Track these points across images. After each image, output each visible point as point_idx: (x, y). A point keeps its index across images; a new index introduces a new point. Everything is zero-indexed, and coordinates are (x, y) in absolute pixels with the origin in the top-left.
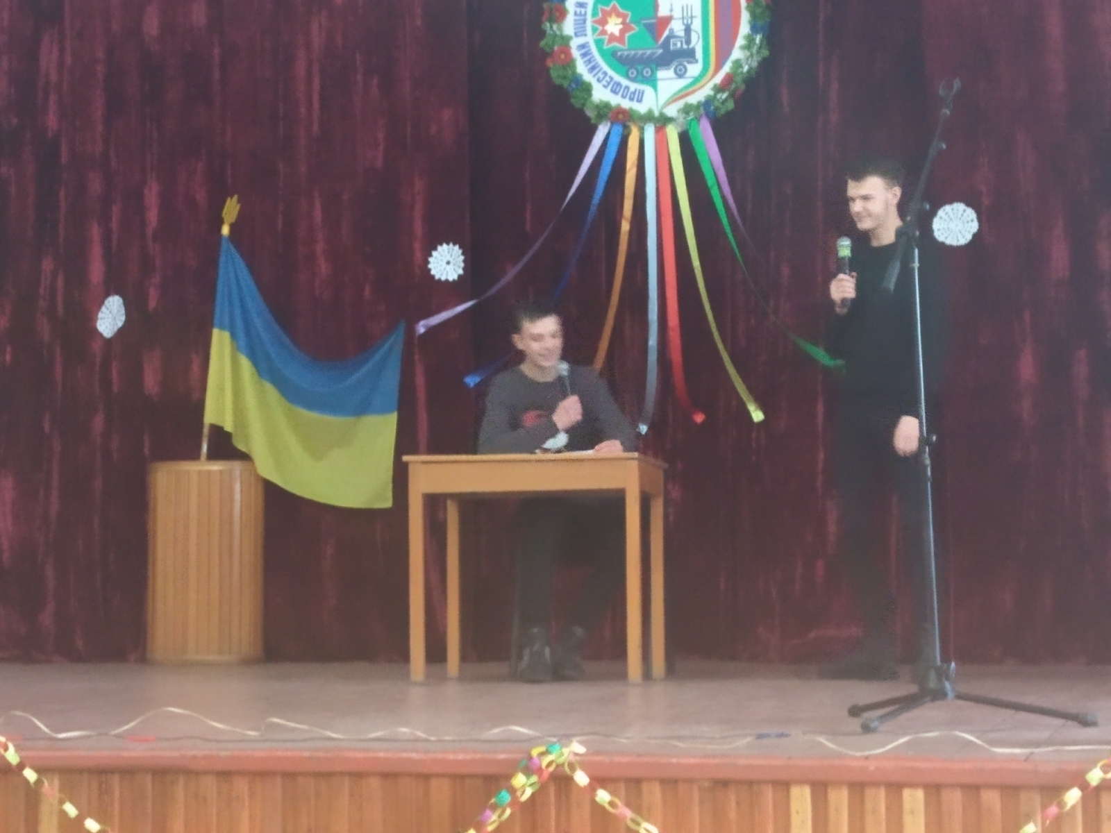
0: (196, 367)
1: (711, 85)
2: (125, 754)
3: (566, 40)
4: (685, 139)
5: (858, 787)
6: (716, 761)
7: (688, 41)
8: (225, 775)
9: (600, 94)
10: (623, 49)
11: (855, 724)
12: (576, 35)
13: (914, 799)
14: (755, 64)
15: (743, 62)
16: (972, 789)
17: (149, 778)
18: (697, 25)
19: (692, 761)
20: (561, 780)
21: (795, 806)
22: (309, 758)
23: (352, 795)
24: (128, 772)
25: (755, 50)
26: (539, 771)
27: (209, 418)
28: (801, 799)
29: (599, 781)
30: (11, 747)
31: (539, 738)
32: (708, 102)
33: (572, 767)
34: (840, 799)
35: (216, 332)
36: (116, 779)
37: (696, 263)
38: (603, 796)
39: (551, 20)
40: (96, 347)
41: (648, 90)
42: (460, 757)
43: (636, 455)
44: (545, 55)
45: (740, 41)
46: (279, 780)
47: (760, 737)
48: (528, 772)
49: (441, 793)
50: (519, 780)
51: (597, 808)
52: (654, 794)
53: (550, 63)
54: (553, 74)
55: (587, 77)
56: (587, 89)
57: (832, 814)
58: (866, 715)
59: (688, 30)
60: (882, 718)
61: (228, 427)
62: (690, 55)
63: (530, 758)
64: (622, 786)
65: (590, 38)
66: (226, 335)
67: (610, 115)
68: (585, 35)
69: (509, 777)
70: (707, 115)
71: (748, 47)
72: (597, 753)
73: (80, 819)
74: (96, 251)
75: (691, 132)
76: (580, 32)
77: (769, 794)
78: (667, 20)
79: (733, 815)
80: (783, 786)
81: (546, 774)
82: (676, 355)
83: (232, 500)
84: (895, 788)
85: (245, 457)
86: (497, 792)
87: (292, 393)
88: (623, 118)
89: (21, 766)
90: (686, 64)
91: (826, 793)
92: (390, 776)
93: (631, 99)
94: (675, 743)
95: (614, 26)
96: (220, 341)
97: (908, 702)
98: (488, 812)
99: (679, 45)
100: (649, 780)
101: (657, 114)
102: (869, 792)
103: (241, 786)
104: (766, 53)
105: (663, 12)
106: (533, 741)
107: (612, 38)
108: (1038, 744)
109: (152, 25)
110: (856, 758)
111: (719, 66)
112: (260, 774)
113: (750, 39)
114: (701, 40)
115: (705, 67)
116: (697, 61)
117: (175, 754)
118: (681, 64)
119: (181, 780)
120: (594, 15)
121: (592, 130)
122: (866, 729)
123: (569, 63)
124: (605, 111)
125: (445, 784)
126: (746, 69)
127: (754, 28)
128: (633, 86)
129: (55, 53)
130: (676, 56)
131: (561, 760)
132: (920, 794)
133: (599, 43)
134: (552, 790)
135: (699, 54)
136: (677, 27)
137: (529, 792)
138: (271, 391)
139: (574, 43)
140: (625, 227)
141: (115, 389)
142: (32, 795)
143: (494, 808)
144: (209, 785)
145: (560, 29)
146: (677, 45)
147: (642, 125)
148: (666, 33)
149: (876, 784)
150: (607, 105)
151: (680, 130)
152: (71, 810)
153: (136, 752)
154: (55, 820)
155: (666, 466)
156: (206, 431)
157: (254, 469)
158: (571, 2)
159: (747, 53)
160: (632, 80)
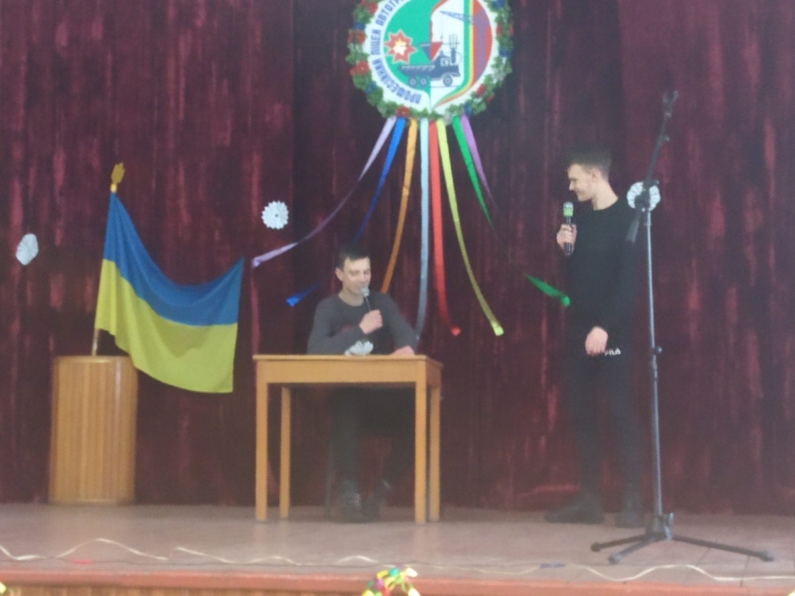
0: (89, 289)
1: (470, 92)
3: (365, 57)
4: (450, 132)
7: (454, 60)
9: (389, 97)
10: (406, 64)
12: (372, 53)
14: (501, 79)
15: (493, 76)
18: (460, 49)
25: (502, 68)
27: (99, 325)
32: (467, 105)
35: (105, 262)
37: (456, 219)
39: (355, 43)
40: (16, 271)
41: (423, 94)
43: (425, 357)
44: (350, 66)
45: (491, 61)
53: (352, 72)
54: (355, 81)
55: (380, 83)
56: (380, 92)
59: (453, 52)
61: (113, 332)
62: (454, 70)
65: (382, 56)
66: (112, 265)
67: (396, 112)
68: (379, 53)
70: (467, 113)
71: (497, 66)
74: (17, 199)
75: (454, 127)
76: (375, 51)
78: (438, 45)
82: (441, 286)
83: (114, 382)
85: (124, 354)
87: (161, 308)
88: (405, 115)
90: (452, 77)
93: (412, 101)
95: (400, 48)
96: (108, 269)
99: (447, 63)
101: (430, 112)
104: (510, 70)
105: (436, 39)
107: (399, 56)
109: (62, 38)
111: (476, 78)
113: (499, 60)
114: (463, 60)
115: (466, 79)
116: (459, 75)
118: (448, 77)
120: (386, 38)
121: (382, 122)
123: (367, 73)
124: (393, 109)
126: (495, 81)
127: (502, 53)
128: (413, 91)
130: (444, 71)
133: (389, 60)
135: (461, 70)
136: (446, 50)
138: (145, 306)
139: (371, 59)
140: (406, 192)
141: (29, 303)
145: (361, 49)
146: (446, 63)
147: (418, 119)
148: (438, 54)
150: (394, 105)
151: (447, 123)
156: (96, 334)
157: (131, 362)
158: (369, 29)
159: (496, 70)
160: (414, 87)
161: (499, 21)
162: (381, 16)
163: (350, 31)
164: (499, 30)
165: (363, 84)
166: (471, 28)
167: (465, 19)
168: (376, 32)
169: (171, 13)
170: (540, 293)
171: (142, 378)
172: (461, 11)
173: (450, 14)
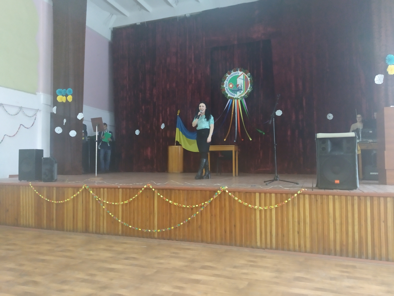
0: (174, 133)
1: (245, 94)
2: (166, 187)
3: (224, 88)
4: (241, 101)
5: (265, 193)
6: (246, 189)
7: (241, 88)
8: (179, 190)
9: (229, 95)
10: (232, 89)
11: (265, 183)
12: (226, 87)
13: (273, 195)
14: (251, 91)
16: (281, 194)
17: (169, 191)
18: (243, 86)
19: (242, 189)
20: (224, 191)
21: (256, 196)
22: (190, 188)
23: (196, 193)
24: (166, 189)
25: (251, 89)
26: (221, 190)
27: (176, 140)
28: (257, 195)
29: (229, 192)
30: (151, 186)
31: (221, 186)
32: (244, 96)
33: (225, 189)
34: (263, 195)
35: (177, 128)
36: (165, 190)
37: (242, 118)
38: (230, 194)
39: (222, 85)
40: (161, 130)
41: (236, 94)
42: (210, 188)
43: (234, 146)
44: (221, 90)
45: (249, 88)
46: (186, 191)
47: (252, 186)
48: (220, 191)
49: (208, 193)
50: (219, 191)
51: (229, 195)
52: (237, 194)
53: (222, 91)
54: (222, 92)
55: (227, 93)
56: (227, 94)
57: (262, 197)
58: (266, 182)
59: (241, 86)
60: (269, 183)
61: (178, 141)
62: (242, 90)
63: (220, 189)
64: (233, 192)
65: (228, 88)
66: (178, 129)
69: (217, 191)
70: (244, 98)
71: (250, 88)
72: (229, 188)
73: (160, 196)
74: (161, 117)
77: (253, 194)
78: (239, 85)
79: (248, 197)
80: (255, 193)
81: (222, 191)
82: (239, 131)
83: (179, 150)
84: (271, 193)
85: (181, 145)
86: (215, 193)
87: (187, 137)
88: (232, 99)
89: (152, 188)
91: (261, 194)
92: (201, 191)
93: (233, 96)
94: (240, 186)
95: (231, 86)
96: (177, 129)
97: (273, 181)
98: (214, 196)
100: (237, 192)
101: (237, 98)
102: (267, 194)
103: (181, 191)
104: (252, 89)
105: (238, 84)
106: (220, 186)
108: (290, 187)
109: (168, 87)
110: (265, 189)
111: (246, 91)
112: (183, 190)
113: (250, 87)
114: (243, 88)
115: (244, 91)
117: (172, 187)
119: (173, 191)
120: (228, 84)
121: (228, 100)
122: (266, 185)
123: (225, 91)
124: (230, 98)
125: (208, 192)
126: (249, 91)
128: (234, 94)
129: (155, 91)
130: (240, 90)
131: (224, 189)
132: (274, 194)
133: (229, 88)
134: (223, 193)
136: (240, 86)
137: (220, 193)
138: (184, 136)
139: (225, 88)
140: (232, 113)
141: (163, 136)
142: (154, 192)
143: (215, 195)
144: (177, 191)
145: (223, 86)
148: (238, 87)
149: (268, 193)
150: (230, 97)
152: (159, 194)
153: (167, 187)
154: (157, 196)
155: (238, 147)
156: (176, 142)
157: (182, 147)
158: (225, 82)
159: (250, 89)
160: (233, 93)
161: (250, 80)
162: (227, 80)
163: (221, 83)
164: (250, 82)
165: (224, 93)
166: (245, 81)
167: (244, 79)
168: (226, 83)
169: (188, 81)
170: (259, 132)
171: (184, 149)
172: (243, 78)
173: (240, 79)
